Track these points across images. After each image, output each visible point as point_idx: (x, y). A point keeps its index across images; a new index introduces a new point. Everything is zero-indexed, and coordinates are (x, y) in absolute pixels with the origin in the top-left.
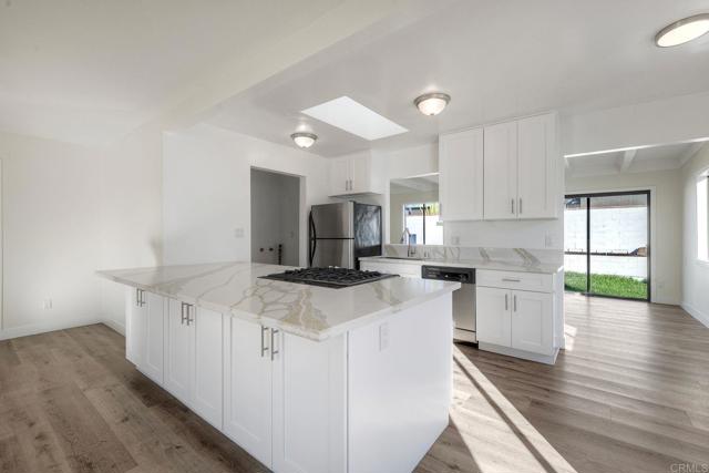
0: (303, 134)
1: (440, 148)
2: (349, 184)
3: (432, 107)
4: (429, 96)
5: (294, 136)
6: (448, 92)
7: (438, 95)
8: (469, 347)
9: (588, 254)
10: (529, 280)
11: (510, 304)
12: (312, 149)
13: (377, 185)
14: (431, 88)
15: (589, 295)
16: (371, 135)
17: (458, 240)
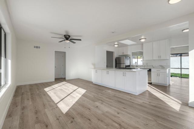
0: (116, 45)
1: (144, 46)
2: (123, 53)
3: (143, 40)
4: (142, 39)
5: (114, 45)
6: (146, 38)
7: (144, 39)
8: (150, 83)
9: (181, 69)
10: (162, 71)
11: (158, 75)
12: (117, 47)
13: (129, 53)
14: (143, 37)
15: (181, 78)
16: (129, 44)
17: (147, 64)
